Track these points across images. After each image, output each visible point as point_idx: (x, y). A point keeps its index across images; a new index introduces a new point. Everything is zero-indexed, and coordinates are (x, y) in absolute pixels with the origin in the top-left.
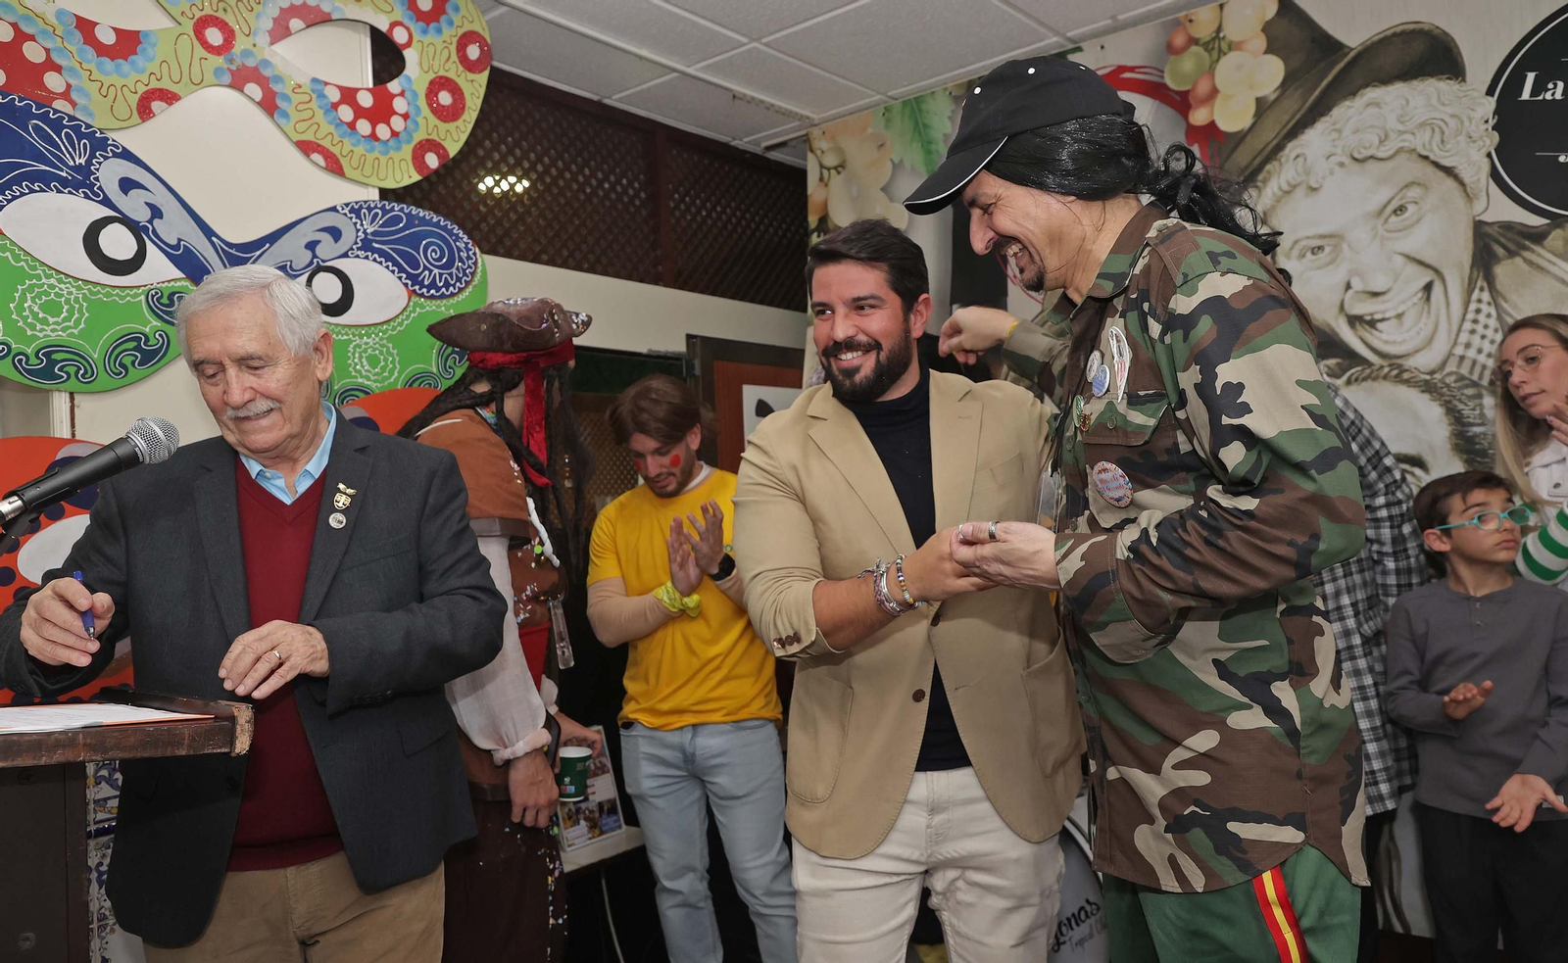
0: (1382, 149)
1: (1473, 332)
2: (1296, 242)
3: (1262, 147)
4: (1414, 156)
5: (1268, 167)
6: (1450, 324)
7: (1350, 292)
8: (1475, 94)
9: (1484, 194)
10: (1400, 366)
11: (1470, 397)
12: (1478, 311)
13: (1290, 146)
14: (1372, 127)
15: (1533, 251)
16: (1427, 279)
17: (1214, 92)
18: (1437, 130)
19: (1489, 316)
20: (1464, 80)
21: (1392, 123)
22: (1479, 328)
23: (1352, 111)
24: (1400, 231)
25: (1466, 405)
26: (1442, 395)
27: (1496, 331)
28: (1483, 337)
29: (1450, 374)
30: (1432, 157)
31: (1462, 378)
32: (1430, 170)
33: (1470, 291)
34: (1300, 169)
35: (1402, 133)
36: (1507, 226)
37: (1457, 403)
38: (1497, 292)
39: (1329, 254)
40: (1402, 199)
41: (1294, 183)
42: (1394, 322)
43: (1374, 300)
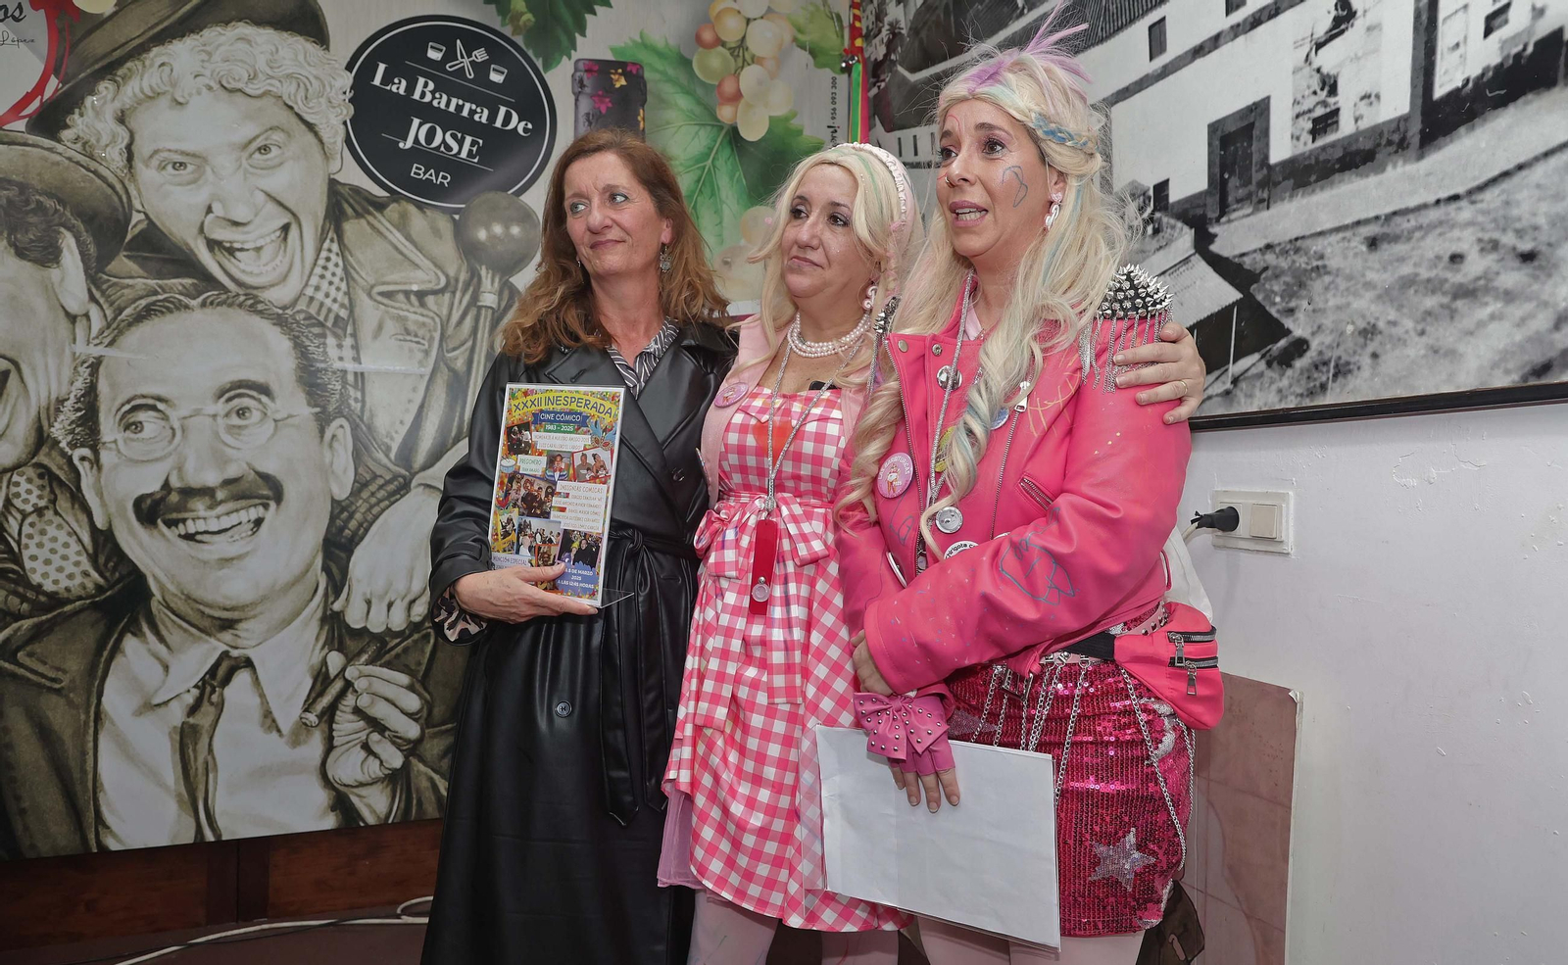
0: (251, 86)
1: (322, 277)
2: (156, 152)
3: (124, 41)
4: (280, 103)
5: (129, 64)
6: (303, 266)
7: (211, 216)
8: (337, 66)
9: (339, 156)
10: (257, 296)
11: (317, 336)
12: (328, 259)
13: (155, 50)
14: (241, 61)
15: (375, 218)
16: (286, 221)
18: (302, 85)
19: (337, 265)
20: (328, 49)
21: (261, 64)
22: (328, 275)
23: (223, 38)
24: (262, 169)
25: (312, 341)
26: (292, 330)
27: (342, 280)
28: (331, 283)
29: (298, 312)
30: (296, 109)
31: (309, 317)
32: (294, 120)
33: (322, 241)
34: (165, 78)
35: (271, 77)
36: (357, 191)
37: (304, 339)
38: (345, 245)
39: (192, 173)
40: (266, 139)
41: (159, 91)
42: (252, 253)
43: (234, 228)
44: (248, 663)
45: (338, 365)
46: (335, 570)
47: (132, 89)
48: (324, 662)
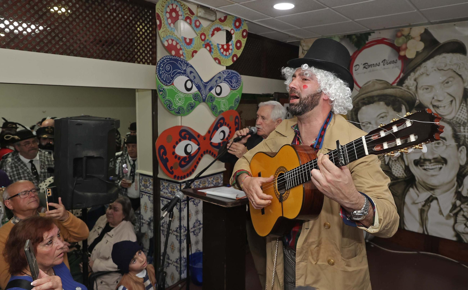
0: (445, 68)
1: (461, 112)
2: (422, 86)
3: (417, 63)
4: (452, 71)
5: (418, 68)
6: (456, 110)
7: (434, 100)
10: (443, 118)
11: (458, 126)
12: (462, 108)
13: (423, 64)
14: (443, 62)
16: (452, 99)
17: (406, 48)
19: (465, 109)
20: (466, 55)
21: (448, 62)
23: (439, 58)
24: (447, 87)
25: (457, 128)
26: (452, 125)
27: (466, 113)
29: (454, 121)
30: (456, 71)
31: (457, 122)
32: (455, 75)
33: (461, 104)
34: (425, 69)
35: (450, 65)
37: (455, 127)
39: (430, 90)
40: (448, 80)
41: (423, 73)
42: (443, 108)
43: (439, 102)
44: (436, 199)
45: (464, 134)
46: (460, 181)
47: (418, 73)
48: (455, 202)
